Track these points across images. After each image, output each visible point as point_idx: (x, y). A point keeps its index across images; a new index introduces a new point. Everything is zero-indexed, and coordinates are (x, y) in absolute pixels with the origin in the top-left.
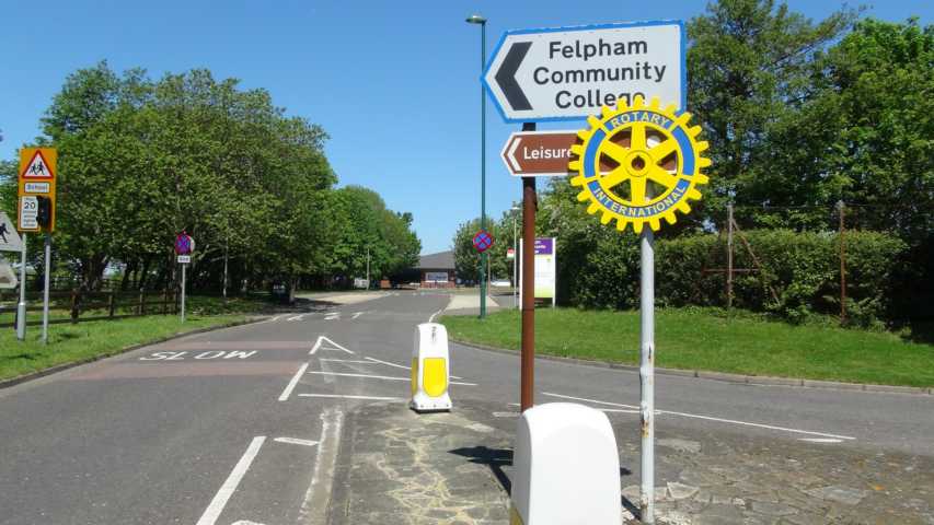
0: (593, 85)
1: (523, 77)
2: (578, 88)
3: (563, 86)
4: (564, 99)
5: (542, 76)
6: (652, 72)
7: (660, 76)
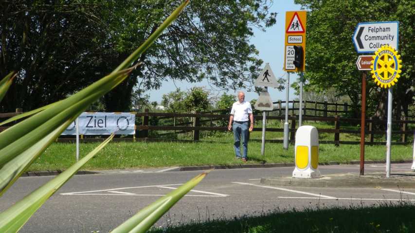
0: (378, 41)
1: (362, 38)
2: (375, 42)
3: (371, 41)
4: (371, 46)
5: (367, 38)
6: (391, 38)
7: (393, 38)
